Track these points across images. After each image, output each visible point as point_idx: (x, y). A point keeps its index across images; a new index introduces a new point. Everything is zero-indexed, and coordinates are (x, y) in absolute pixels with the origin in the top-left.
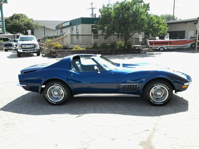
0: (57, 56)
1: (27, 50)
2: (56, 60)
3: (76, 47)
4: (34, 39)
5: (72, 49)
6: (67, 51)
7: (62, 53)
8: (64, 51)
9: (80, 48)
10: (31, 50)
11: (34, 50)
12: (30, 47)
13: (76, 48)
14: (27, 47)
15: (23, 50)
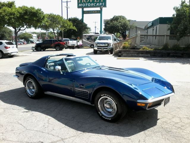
0: (122, 55)
1: (101, 48)
2: (117, 59)
3: (144, 47)
4: (110, 39)
5: (139, 49)
6: (132, 51)
7: (128, 53)
8: (130, 51)
9: (148, 49)
10: (104, 49)
11: (107, 49)
12: (104, 45)
13: (144, 49)
14: (101, 45)
15: (98, 48)
